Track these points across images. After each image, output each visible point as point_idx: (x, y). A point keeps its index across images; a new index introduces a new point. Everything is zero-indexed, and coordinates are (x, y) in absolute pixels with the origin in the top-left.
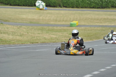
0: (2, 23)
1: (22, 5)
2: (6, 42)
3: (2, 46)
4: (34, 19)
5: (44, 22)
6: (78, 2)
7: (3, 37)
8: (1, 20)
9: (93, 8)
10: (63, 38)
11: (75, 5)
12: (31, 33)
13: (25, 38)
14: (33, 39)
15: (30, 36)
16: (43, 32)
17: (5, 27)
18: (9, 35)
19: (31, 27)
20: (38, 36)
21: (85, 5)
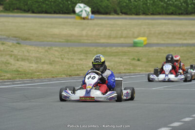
0: (19, 43)
1: (53, 12)
2: (25, 74)
3: (19, 81)
4: (72, 35)
5: (89, 40)
6: (146, 4)
7: (21, 67)
8: (18, 39)
9: (172, 14)
10: (122, 67)
11: (141, 11)
12: (68, 59)
13: (57, 67)
14: (71, 68)
15: (66, 64)
16: (87, 57)
17: (23, 49)
18: (30, 63)
19: (68, 49)
20: (79, 64)
21: (158, 9)
